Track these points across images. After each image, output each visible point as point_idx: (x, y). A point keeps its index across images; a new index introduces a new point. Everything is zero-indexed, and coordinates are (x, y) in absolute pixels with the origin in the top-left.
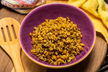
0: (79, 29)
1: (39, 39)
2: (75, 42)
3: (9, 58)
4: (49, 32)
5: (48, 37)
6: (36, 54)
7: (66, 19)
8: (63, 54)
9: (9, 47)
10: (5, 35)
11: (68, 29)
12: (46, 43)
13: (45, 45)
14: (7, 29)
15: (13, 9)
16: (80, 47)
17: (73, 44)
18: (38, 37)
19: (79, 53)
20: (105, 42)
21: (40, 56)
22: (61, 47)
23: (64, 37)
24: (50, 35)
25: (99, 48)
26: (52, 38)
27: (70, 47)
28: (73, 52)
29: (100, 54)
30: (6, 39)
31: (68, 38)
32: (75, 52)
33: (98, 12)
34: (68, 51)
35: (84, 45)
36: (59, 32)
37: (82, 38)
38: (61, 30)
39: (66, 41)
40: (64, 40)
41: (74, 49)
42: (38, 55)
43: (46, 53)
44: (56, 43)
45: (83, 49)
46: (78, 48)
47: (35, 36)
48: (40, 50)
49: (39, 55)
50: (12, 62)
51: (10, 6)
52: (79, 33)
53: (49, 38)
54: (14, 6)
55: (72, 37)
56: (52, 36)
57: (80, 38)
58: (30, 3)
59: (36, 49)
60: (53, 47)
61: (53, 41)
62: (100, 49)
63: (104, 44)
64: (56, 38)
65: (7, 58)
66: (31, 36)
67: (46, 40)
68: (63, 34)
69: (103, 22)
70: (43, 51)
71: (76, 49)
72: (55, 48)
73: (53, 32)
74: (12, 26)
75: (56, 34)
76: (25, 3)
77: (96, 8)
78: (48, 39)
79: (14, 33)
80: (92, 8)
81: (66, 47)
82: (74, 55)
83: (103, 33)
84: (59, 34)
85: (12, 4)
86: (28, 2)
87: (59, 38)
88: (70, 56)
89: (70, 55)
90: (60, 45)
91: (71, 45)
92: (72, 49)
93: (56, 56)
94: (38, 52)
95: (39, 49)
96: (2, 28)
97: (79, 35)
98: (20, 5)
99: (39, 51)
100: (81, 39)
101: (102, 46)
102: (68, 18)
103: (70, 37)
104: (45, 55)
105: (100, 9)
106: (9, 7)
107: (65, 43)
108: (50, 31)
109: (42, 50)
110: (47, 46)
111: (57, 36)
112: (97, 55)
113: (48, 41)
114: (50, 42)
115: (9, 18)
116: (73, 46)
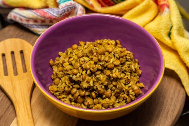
0: (137, 60)
1: (65, 69)
2: (127, 78)
3: (9, 103)
4: (83, 56)
5: (81, 65)
6: (57, 93)
7: (114, 42)
8: (104, 96)
9: (12, 83)
10: (8, 66)
11: (117, 55)
12: (76, 75)
13: (74, 77)
14: (12, 57)
15: (26, 26)
16: (136, 88)
17: (123, 81)
18: (64, 64)
19: (134, 97)
20: (182, 88)
21: (64, 98)
22: (102, 84)
23: (109, 66)
24: (85, 61)
25: (170, 96)
26: (88, 67)
27: (118, 86)
28: (123, 96)
29: (172, 108)
30: (9, 72)
31: (115, 69)
32: (128, 97)
33: (170, 39)
34: (114, 94)
35: (144, 86)
36: (100, 56)
37: (140, 76)
38: (104, 54)
39: (111, 75)
40: (108, 72)
41: (125, 90)
42: (60, 97)
43: (76, 92)
44: (93, 75)
45: (141, 92)
46: (132, 89)
47: (58, 64)
48: (65, 87)
49: (63, 96)
50: (14, 109)
51: (21, 20)
52: (136, 67)
53: (83, 66)
54: (28, 20)
55: (123, 70)
56: (88, 63)
57: (138, 75)
58: (55, 15)
59: (58, 86)
60: (88, 82)
61: (88, 72)
62: (172, 99)
63: (179, 92)
64: (94, 66)
65: (5, 102)
66: (51, 66)
67: (77, 69)
68: (107, 62)
69: (179, 54)
70: (69, 89)
71: (128, 92)
72: (91, 84)
73: (90, 57)
74: (22, 52)
75: (95, 59)
76: (48, 15)
77: (168, 31)
78: (80, 68)
79: (23, 64)
80: (161, 29)
81: (112, 85)
82: (125, 101)
83: (178, 72)
84: (100, 61)
85: (25, 17)
86: (53, 13)
87: (100, 68)
88: (118, 103)
89: (118, 101)
90: (100, 80)
91: (120, 82)
92: (122, 90)
93: (93, 98)
94: (61, 89)
95: (64, 85)
96: (4, 55)
97: (135, 69)
98: (39, 18)
99: (63, 87)
100: (138, 77)
101: (176, 95)
102: (118, 41)
103: (118, 69)
104: (73, 95)
105: (174, 33)
106: (20, 22)
107: (109, 77)
108: (85, 55)
109: (69, 87)
110: (79, 79)
111: (96, 63)
112: (166, 108)
113: (81, 71)
114: (84, 72)
115: (18, 40)
116: (123, 85)
